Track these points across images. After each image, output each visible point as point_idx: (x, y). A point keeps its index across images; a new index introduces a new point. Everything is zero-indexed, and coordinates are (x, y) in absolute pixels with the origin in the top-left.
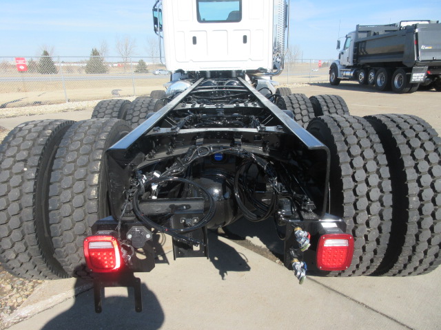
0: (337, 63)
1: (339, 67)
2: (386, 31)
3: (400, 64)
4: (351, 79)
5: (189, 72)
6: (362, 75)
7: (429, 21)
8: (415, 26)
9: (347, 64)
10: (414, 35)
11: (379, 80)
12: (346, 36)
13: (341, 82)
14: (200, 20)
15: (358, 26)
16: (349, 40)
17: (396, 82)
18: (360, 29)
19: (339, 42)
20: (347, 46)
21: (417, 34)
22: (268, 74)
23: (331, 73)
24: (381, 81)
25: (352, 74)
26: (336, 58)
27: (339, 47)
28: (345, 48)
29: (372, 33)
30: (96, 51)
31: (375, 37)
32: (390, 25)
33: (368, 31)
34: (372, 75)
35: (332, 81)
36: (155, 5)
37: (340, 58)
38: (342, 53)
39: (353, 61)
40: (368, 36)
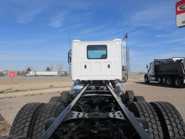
0: (147, 74)
1: (148, 76)
2: (167, 62)
3: (177, 75)
4: (154, 80)
5: (82, 81)
6: (159, 79)
7: (184, 58)
8: (181, 60)
9: (152, 75)
10: (181, 64)
11: (168, 82)
12: (150, 63)
13: (150, 82)
14: (88, 58)
15: (155, 60)
16: (152, 65)
17: (176, 83)
18: (156, 61)
19: (147, 66)
20: (151, 67)
21: (182, 63)
22: (120, 82)
23: (145, 78)
24: (169, 82)
25: (155, 79)
26: (147, 72)
27: (147, 68)
28: (150, 68)
29: (161, 62)
30: (48, 68)
31: (163, 64)
32: (169, 59)
33: (159, 62)
34: (164, 79)
35: (146, 81)
36: (69, 52)
37: (148, 72)
38: (149, 70)
39: (155, 73)
40: (159, 63)
